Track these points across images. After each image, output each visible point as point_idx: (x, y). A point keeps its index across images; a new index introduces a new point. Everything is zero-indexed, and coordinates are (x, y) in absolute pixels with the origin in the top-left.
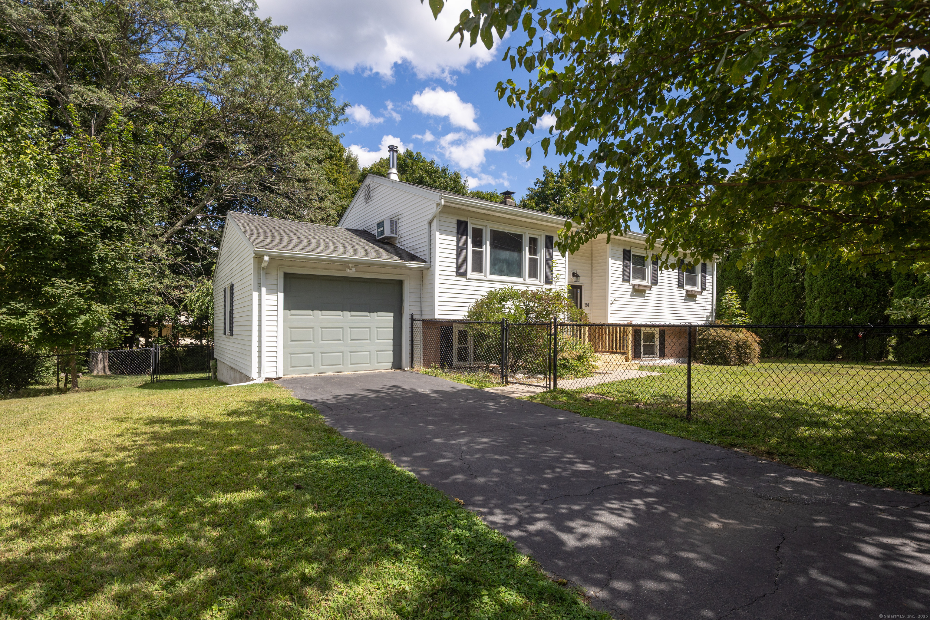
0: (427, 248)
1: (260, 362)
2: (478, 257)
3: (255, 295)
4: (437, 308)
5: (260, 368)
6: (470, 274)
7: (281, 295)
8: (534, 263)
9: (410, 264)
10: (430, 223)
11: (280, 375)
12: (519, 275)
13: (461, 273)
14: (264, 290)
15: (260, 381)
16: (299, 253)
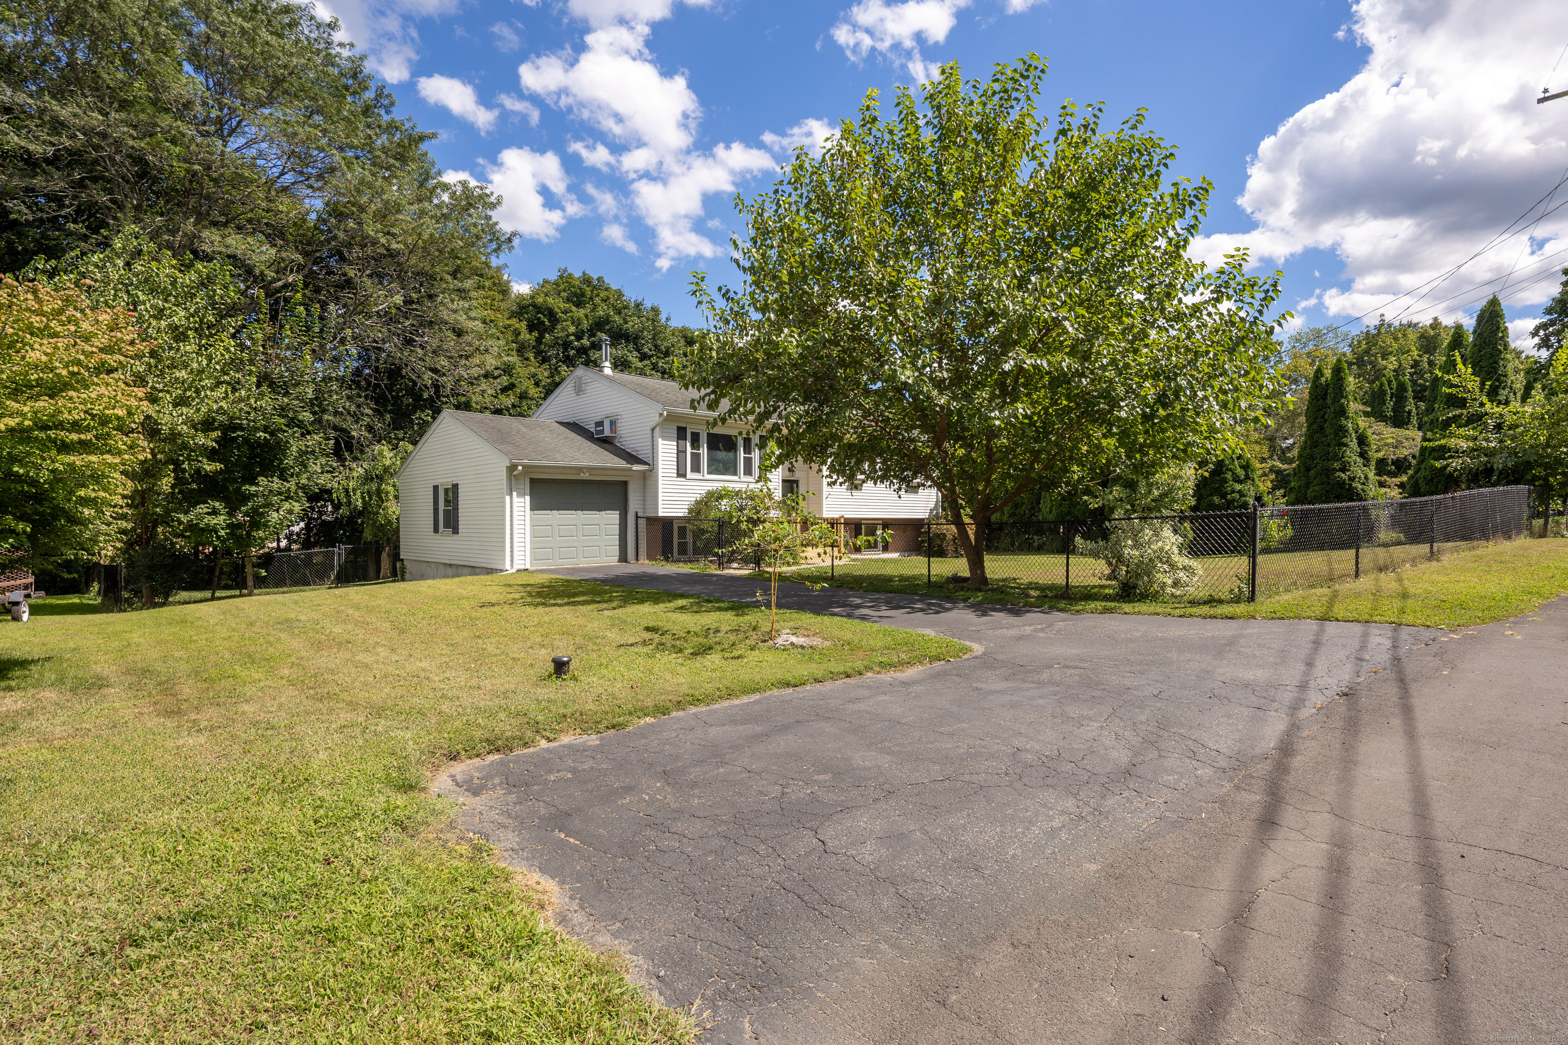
0: (650, 451)
1: (512, 556)
2: (696, 458)
3: (508, 498)
4: (660, 506)
5: (512, 561)
6: (690, 475)
7: (528, 498)
8: (748, 462)
9: (636, 467)
10: (653, 430)
11: (528, 567)
12: (735, 473)
13: (681, 474)
14: (515, 494)
15: (514, 571)
16: (545, 463)
